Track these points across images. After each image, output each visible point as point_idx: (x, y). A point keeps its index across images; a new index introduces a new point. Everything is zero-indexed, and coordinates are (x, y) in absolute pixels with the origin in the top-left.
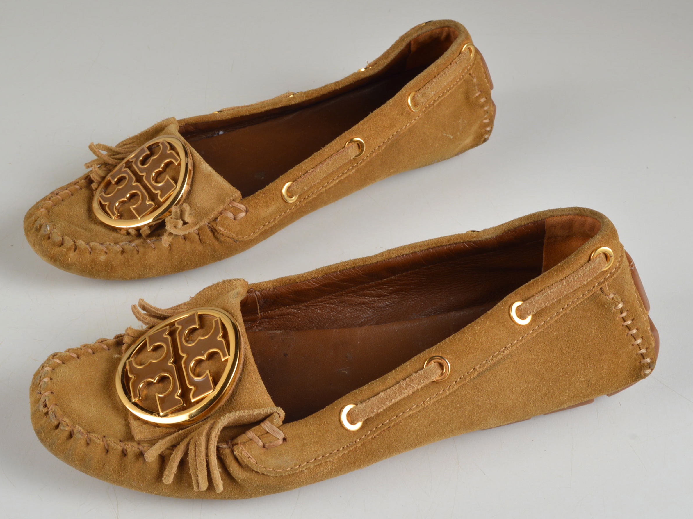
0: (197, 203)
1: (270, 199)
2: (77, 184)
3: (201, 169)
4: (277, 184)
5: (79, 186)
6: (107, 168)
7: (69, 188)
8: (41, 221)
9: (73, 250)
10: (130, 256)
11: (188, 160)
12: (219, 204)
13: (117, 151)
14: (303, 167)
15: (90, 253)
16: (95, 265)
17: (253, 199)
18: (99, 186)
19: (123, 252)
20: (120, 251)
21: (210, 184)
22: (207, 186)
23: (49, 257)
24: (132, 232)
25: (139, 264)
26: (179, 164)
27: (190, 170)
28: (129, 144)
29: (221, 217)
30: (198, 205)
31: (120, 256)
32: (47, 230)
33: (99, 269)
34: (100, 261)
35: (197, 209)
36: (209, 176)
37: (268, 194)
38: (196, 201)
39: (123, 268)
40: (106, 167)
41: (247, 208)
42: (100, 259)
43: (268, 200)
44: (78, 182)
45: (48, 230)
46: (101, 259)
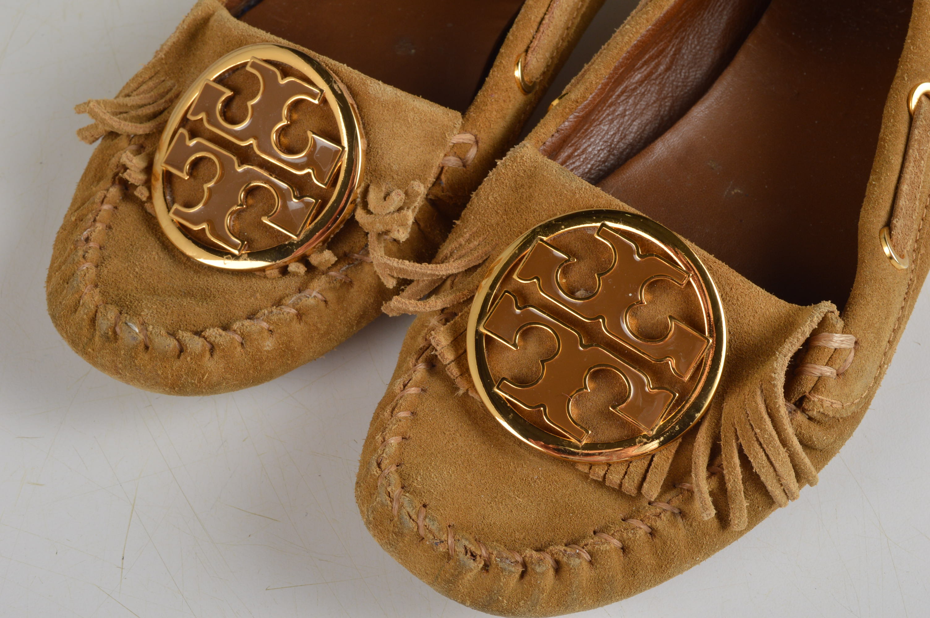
0: (392, 164)
1: (504, 101)
2: (105, 201)
3: (373, 96)
4: (504, 67)
5: (110, 204)
6: (135, 144)
7: (98, 218)
8: (108, 319)
9: (208, 355)
10: (316, 317)
11: (338, 86)
12: (433, 151)
13: (138, 103)
14: (532, 18)
15: (242, 344)
16: (262, 363)
17: (478, 114)
18: (150, 189)
19: (300, 316)
20: (295, 317)
21: (404, 120)
22: (398, 125)
23: (166, 386)
24: (298, 271)
25: (338, 324)
26: (324, 101)
27: (352, 105)
28: (150, 78)
29: (445, 174)
30: (395, 167)
31: (297, 327)
32: (135, 335)
33: (270, 368)
34: (268, 352)
35: (395, 176)
36: (396, 105)
37: (499, 93)
38: (388, 162)
39: (312, 345)
40: (132, 143)
41: (476, 136)
42: (265, 349)
43: (502, 104)
44: (105, 197)
45: (137, 333)
46: (267, 348)
